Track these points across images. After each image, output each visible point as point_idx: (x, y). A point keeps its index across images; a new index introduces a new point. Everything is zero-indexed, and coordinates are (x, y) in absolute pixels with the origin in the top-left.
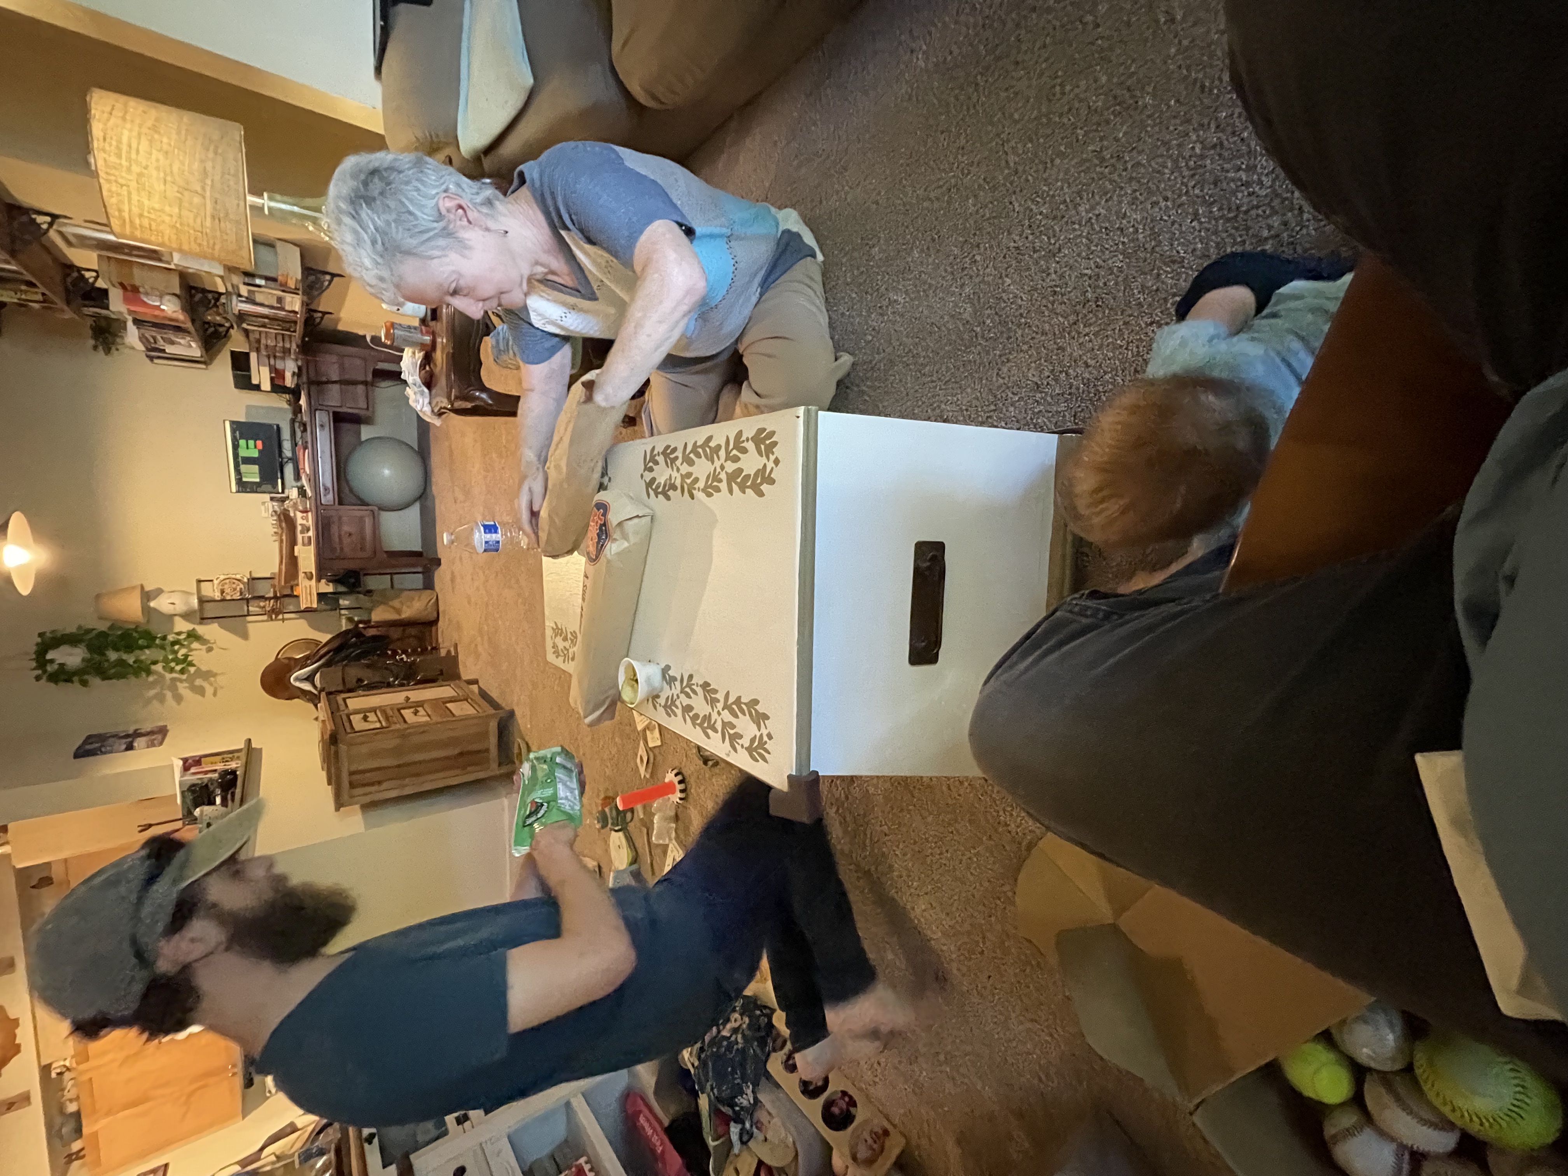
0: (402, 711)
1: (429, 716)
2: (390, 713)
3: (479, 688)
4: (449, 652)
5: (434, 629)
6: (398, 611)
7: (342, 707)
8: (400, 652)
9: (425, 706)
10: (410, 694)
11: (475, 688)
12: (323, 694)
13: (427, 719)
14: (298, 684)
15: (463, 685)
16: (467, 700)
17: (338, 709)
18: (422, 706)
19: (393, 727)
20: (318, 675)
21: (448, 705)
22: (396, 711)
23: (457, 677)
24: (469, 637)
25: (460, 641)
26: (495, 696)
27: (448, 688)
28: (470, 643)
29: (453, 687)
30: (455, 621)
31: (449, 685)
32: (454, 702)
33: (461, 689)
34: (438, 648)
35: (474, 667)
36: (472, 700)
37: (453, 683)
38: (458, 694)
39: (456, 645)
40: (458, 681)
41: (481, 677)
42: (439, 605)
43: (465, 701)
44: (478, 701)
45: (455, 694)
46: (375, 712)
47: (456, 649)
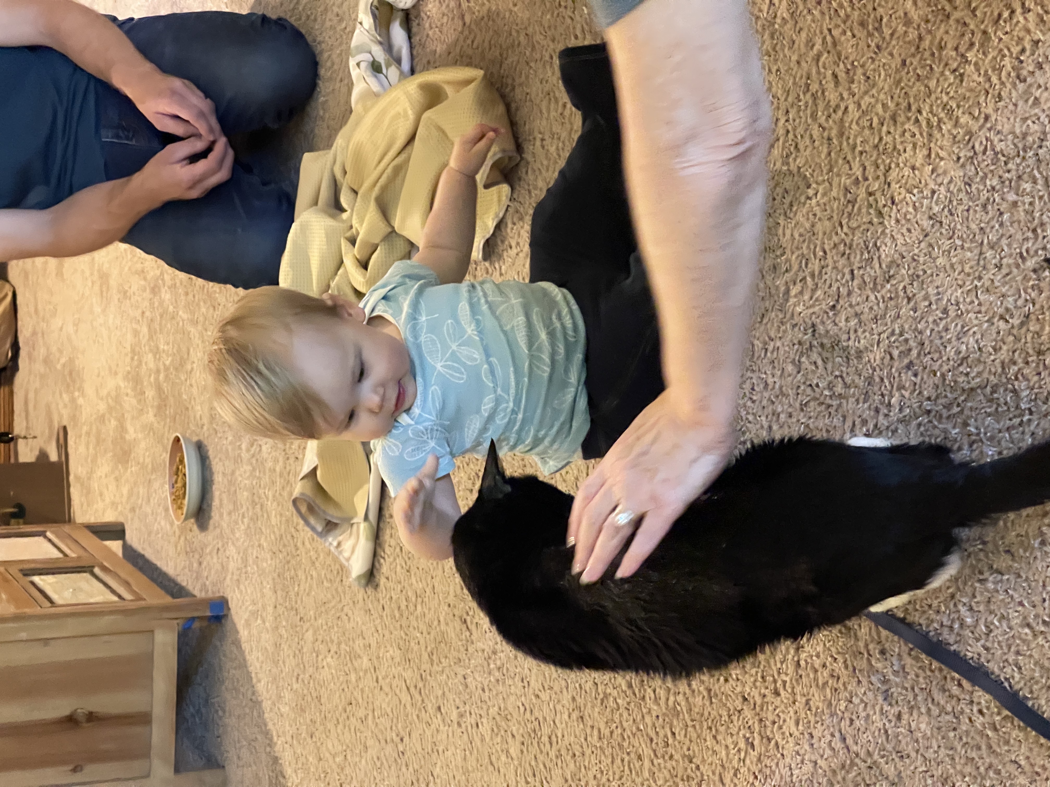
4: (43, 455)
11: (115, 546)
16: (87, 570)
21: (36, 579)
23: (70, 521)
24: (102, 399)
25: (74, 418)
26: (171, 564)
27: (41, 539)
28: (103, 416)
29: (50, 540)
30: (63, 360)
31: (42, 534)
32: (53, 574)
33: (73, 545)
34: (12, 439)
35: (112, 487)
36: (104, 569)
37: (53, 532)
38: (66, 555)
39: (65, 428)
40: (66, 528)
41: (133, 510)
42: (19, 323)
43: (85, 572)
44: (122, 575)
45: (58, 555)
47: (63, 446)
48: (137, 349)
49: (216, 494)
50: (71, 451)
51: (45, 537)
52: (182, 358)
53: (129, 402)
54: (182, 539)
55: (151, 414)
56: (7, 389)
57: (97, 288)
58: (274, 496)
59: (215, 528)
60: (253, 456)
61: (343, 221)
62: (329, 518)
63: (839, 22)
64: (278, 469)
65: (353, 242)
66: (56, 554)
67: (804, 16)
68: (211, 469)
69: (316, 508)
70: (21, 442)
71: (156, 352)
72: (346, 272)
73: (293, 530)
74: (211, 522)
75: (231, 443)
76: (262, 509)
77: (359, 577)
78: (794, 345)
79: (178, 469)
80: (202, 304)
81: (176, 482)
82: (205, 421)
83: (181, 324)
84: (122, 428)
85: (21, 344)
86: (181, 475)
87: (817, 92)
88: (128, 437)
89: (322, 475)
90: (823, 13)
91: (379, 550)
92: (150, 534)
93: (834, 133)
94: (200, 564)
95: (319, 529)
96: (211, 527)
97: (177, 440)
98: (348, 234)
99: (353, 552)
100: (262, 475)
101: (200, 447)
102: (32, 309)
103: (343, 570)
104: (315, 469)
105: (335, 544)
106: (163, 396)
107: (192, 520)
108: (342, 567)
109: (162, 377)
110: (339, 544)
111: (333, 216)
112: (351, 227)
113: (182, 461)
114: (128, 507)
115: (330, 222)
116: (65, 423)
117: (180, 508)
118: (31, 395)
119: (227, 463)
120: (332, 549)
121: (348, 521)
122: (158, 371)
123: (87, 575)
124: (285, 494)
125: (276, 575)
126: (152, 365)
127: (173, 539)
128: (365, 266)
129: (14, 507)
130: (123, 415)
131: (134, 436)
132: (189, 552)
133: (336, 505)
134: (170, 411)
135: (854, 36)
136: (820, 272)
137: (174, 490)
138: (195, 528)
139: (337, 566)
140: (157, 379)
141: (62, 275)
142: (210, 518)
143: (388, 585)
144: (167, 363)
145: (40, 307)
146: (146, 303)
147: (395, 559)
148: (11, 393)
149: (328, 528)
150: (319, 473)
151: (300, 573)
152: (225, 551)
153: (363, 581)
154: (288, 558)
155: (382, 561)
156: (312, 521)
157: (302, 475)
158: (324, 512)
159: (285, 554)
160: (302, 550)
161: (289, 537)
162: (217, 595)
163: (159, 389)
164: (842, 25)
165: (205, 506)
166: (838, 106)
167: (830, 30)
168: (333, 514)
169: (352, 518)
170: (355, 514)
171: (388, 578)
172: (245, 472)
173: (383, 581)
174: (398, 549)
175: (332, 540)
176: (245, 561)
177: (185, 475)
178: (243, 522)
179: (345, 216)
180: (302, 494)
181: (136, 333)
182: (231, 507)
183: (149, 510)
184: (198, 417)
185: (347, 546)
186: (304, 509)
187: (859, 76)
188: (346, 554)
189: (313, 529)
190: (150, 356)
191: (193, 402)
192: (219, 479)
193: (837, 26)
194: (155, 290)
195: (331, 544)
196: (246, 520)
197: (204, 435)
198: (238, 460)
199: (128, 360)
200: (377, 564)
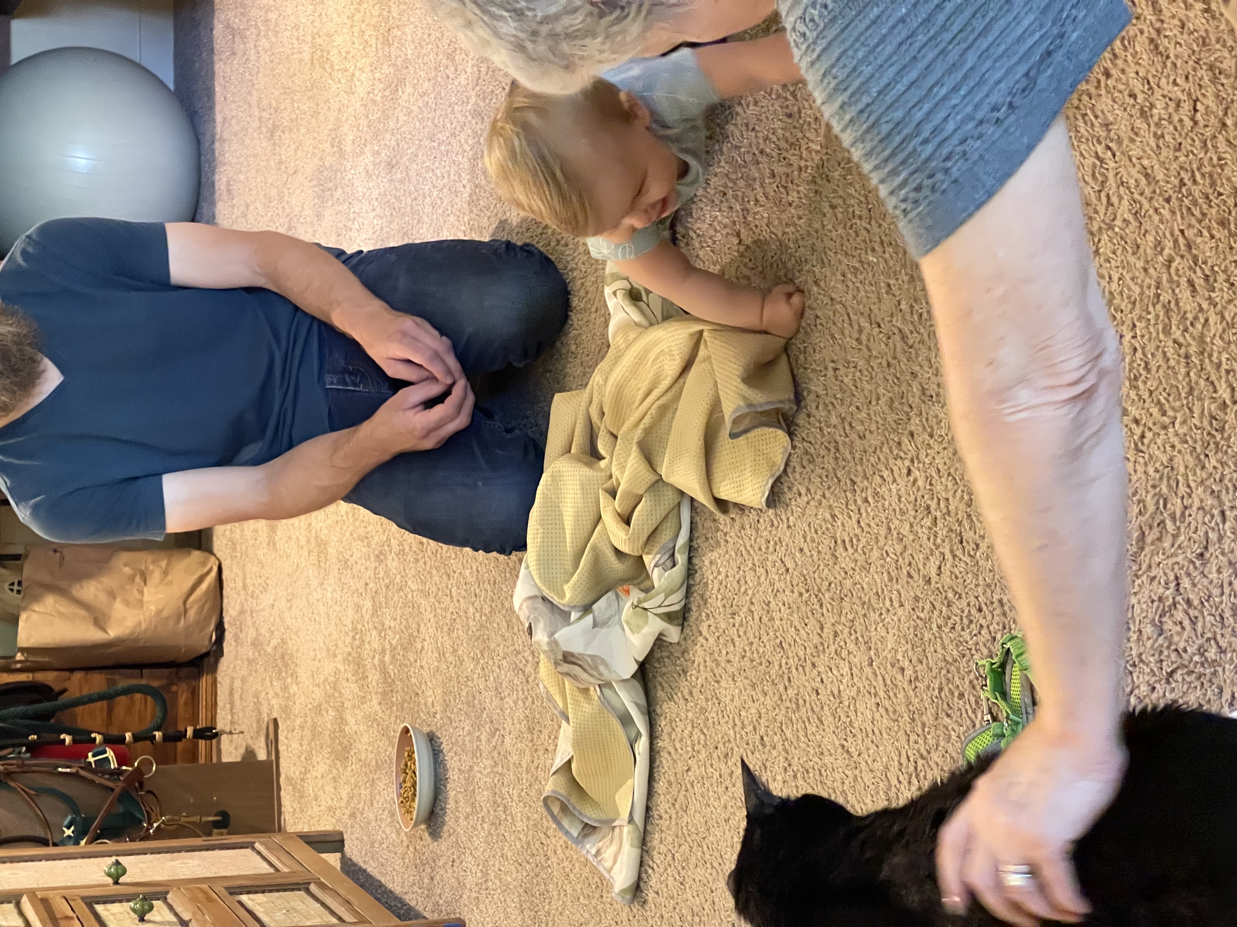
0: (99, 908)
1: (184, 922)
2: (59, 907)
3: (346, 861)
4: (250, 753)
5: (204, 681)
8: (97, 738)
9: (173, 898)
11: (333, 859)
15: (296, 848)
16: (303, 886)
18: (162, 896)
21: (244, 898)
22: (78, 905)
24: (318, 686)
25: (285, 709)
26: (398, 880)
27: (248, 851)
28: (319, 706)
29: (259, 853)
30: (274, 642)
31: (250, 846)
32: (263, 892)
33: (284, 858)
34: (216, 735)
35: (329, 788)
36: (323, 888)
37: (262, 843)
38: (277, 870)
39: (275, 721)
40: (277, 839)
41: (353, 815)
42: (225, 601)
43: (299, 890)
44: (342, 892)
46: (18, 905)
47: (273, 742)
48: (359, 626)
49: (452, 794)
50: (281, 748)
51: (254, 849)
52: (411, 635)
53: (350, 689)
54: (411, 849)
55: (375, 702)
56: (209, 677)
57: (313, 557)
58: (519, 796)
59: (450, 835)
60: (495, 747)
61: (602, 470)
62: (586, 821)
63: (1194, 221)
64: (524, 764)
65: (613, 493)
66: (264, 868)
67: (1150, 217)
68: (445, 765)
69: (571, 808)
70: (224, 738)
71: (381, 630)
72: (605, 529)
73: (543, 836)
74: (445, 828)
75: (469, 733)
76: (505, 812)
77: (623, 891)
78: (1153, 601)
79: (406, 765)
80: (434, 572)
81: (404, 781)
82: (438, 708)
83: (410, 596)
84: (341, 720)
85: (226, 626)
86: (410, 773)
87: (1169, 302)
88: (347, 729)
89: (578, 769)
90: (1173, 213)
91: (646, 858)
92: (372, 845)
93: (1193, 349)
94: (432, 879)
95: (575, 833)
96: (446, 835)
97: (406, 731)
98: (608, 485)
99: (615, 862)
100: (505, 770)
101: (432, 738)
102: (240, 584)
103: (604, 884)
104: (569, 762)
105: (593, 852)
106: (389, 680)
107: (423, 827)
108: (601, 878)
109: (387, 658)
110: (598, 853)
111: (589, 465)
112: (611, 477)
113: (411, 756)
114: (347, 812)
115: (586, 471)
116: (275, 715)
117: (409, 812)
118: (237, 684)
119: (464, 757)
120: (590, 858)
121: (609, 824)
122: (383, 652)
123: (302, 893)
124: (533, 793)
125: (521, 891)
126: (376, 645)
127: (400, 850)
128: (627, 520)
129: (216, 815)
130: (343, 703)
131: (355, 728)
132: (420, 864)
133: (595, 804)
134: (396, 698)
135: (1212, 237)
136: (1183, 514)
137: (402, 791)
138: (426, 835)
139: (597, 879)
140: (382, 661)
141: (274, 544)
142: (443, 823)
143: (659, 900)
144: (394, 642)
145: (248, 581)
146: (370, 573)
147: (666, 870)
148: (215, 682)
149: (585, 831)
150: (574, 766)
151: (551, 887)
152: (461, 862)
153: (628, 897)
154: (537, 870)
155: (650, 871)
156: (566, 823)
157: (554, 769)
158: (580, 813)
159: (533, 865)
160: (554, 859)
161: (538, 844)
162: (453, 916)
163: (384, 671)
164: (1197, 225)
165: (437, 810)
166: (1196, 318)
167: (1182, 231)
168: (591, 815)
169: (614, 821)
170: (618, 814)
171: (657, 893)
172: (485, 768)
173: (651, 896)
174: (669, 857)
175: (590, 847)
176: (485, 874)
177: (414, 773)
178: (483, 828)
179: (603, 464)
180: (553, 791)
181: (358, 608)
182: (469, 810)
183: (372, 816)
184: (429, 704)
185: (608, 854)
186: (556, 810)
187: (1221, 282)
188: (608, 864)
189: (567, 833)
190: (374, 633)
191: (423, 687)
192: (453, 775)
193: (1190, 226)
194: (380, 557)
195: (588, 851)
196: (485, 825)
197: (436, 724)
198: (476, 753)
199: (349, 639)
200: (644, 876)
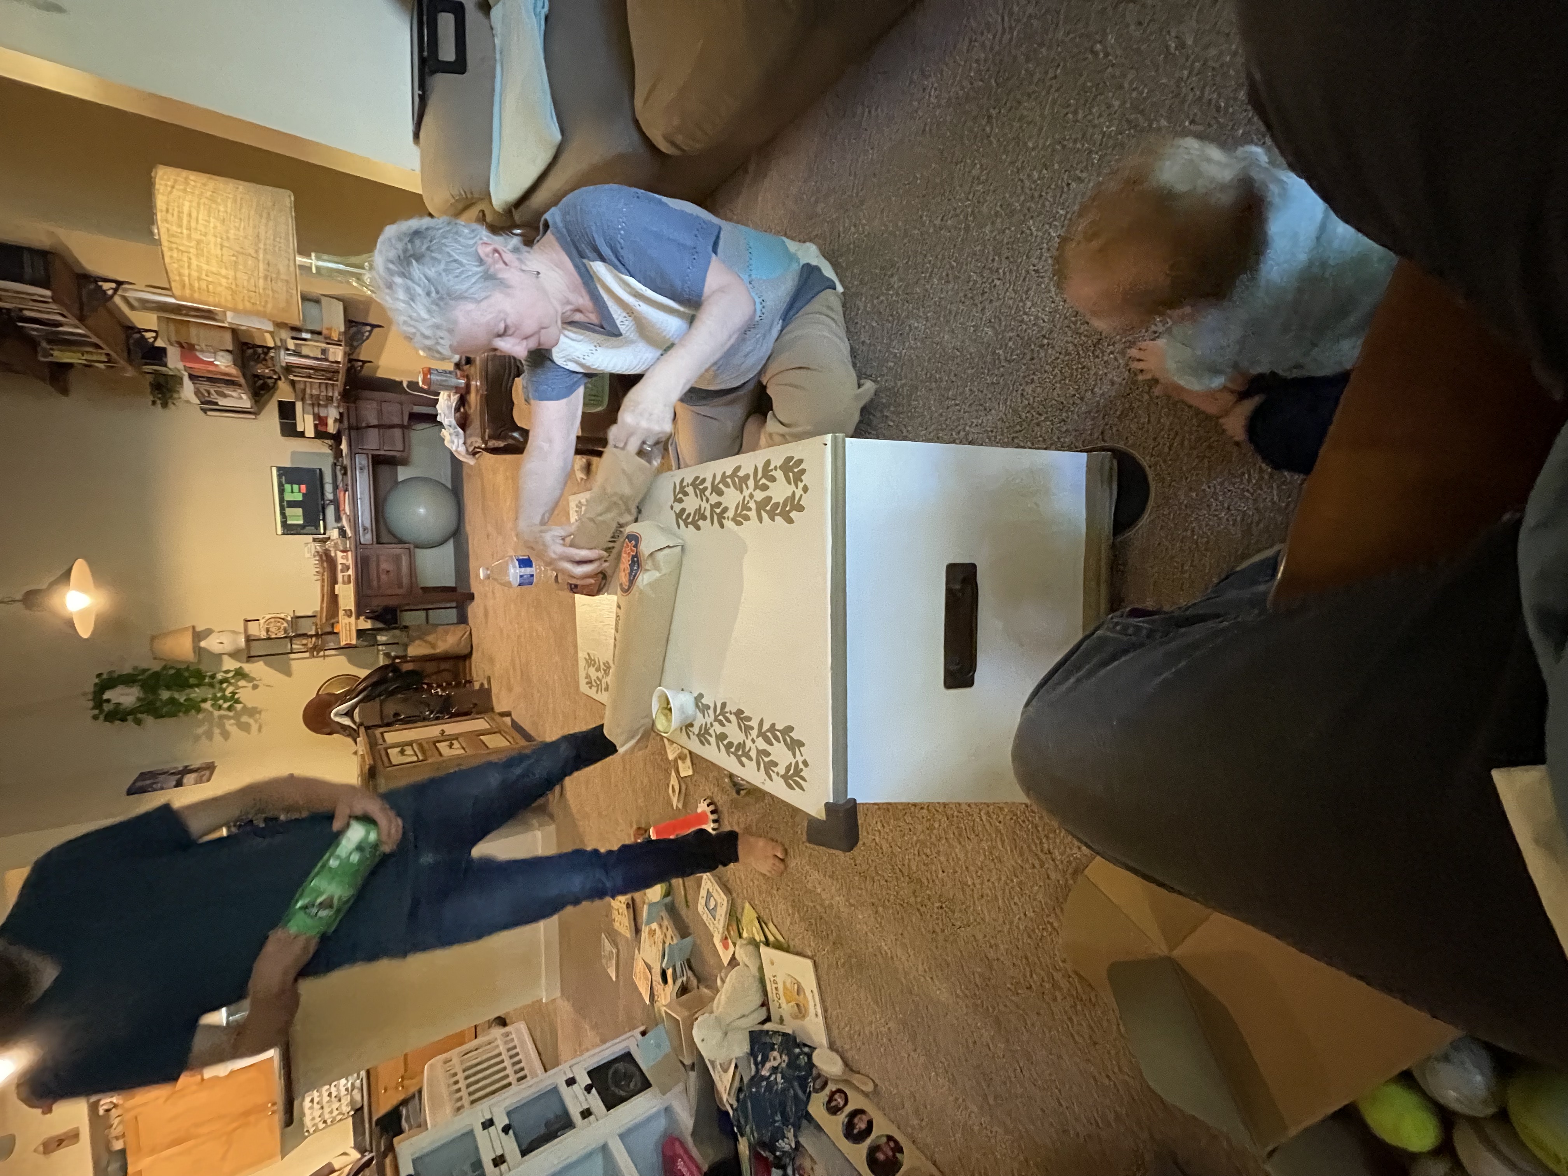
0: (437, 744)
1: (464, 748)
2: (426, 746)
3: (513, 720)
4: (482, 685)
5: (467, 663)
6: (433, 646)
7: (380, 741)
8: (435, 685)
9: (460, 739)
10: (445, 727)
11: (508, 720)
12: (362, 730)
13: (462, 751)
14: (337, 719)
15: (497, 718)
16: (499, 732)
17: (376, 744)
18: (456, 739)
19: (430, 761)
20: (357, 710)
21: (482, 737)
22: (431, 744)
23: (492, 710)
24: (502, 669)
25: (493, 677)
27: (482, 720)
28: (503, 676)
29: (486, 720)
31: (483, 718)
32: (487, 734)
33: (494, 721)
34: (472, 681)
35: (506, 699)
36: (505, 732)
37: (487, 716)
38: (492, 726)
39: (490, 679)
40: (490, 714)
41: (514, 709)
42: (473, 640)
44: (512, 734)
45: (489, 727)
46: (412, 746)
47: (489, 682)
56: (469, 662)
66: (488, 726)
114: (513, 707)
130: (510, 675)
148: (470, 664)
183: (520, 710)
